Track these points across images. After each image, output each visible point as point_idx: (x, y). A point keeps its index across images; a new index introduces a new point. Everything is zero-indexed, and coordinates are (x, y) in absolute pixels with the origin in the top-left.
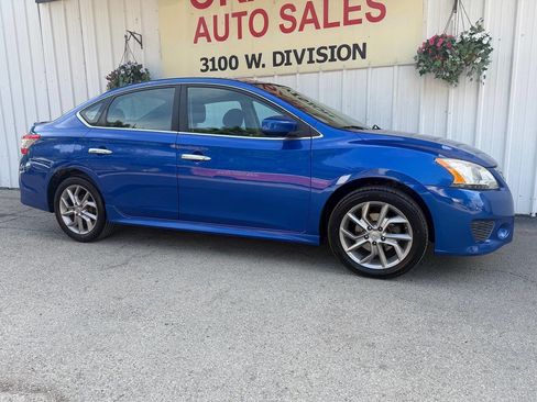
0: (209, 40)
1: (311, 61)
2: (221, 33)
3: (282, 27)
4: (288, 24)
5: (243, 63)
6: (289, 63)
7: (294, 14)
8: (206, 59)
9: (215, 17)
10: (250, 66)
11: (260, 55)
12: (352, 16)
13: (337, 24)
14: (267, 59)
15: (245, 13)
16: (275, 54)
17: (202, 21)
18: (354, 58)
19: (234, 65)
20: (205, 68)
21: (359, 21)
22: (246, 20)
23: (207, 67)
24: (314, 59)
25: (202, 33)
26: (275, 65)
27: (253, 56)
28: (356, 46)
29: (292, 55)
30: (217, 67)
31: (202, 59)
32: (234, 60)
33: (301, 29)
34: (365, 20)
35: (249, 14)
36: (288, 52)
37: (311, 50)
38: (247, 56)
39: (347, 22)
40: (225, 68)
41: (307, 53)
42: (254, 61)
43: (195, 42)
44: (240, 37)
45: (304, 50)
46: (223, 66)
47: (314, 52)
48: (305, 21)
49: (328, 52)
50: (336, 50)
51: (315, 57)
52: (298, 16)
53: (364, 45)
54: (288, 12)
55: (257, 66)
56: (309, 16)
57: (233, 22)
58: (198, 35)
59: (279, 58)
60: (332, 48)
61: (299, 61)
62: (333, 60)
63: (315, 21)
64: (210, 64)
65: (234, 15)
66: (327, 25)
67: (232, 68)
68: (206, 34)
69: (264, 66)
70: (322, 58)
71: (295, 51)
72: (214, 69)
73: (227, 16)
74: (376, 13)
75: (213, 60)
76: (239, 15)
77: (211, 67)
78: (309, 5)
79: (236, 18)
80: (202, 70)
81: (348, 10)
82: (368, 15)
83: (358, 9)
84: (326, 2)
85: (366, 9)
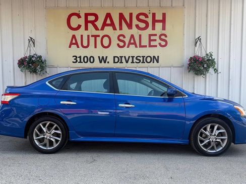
0: (78, 47)
1: (133, 62)
2: (85, 44)
3: (118, 45)
4: (121, 44)
5: (97, 60)
6: (121, 62)
7: (124, 39)
8: (76, 57)
9: (82, 36)
10: (101, 62)
11: (107, 57)
12: (153, 43)
13: (146, 46)
14: (110, 59)
15: (99, 36)
16: (114, 57)
17: (74, 37)
18: (153, 62)
19: (92, 61)
20: (75, 61)
21: (156, 46)
22: (99, 39)
23: (77, 61)
24: (134, 61)
25: (73, 42)
26: (114, 62)
27: (103, 57)
28: (154, 57)
29: (123, 58)
30: (82, 61)
31: (73, 57)
32: (92, 59)
33: (128, 47)
34: (158, 46)
35: (101, 37)
36: (121, 57)
37: (133, 57)
38: (99, 57)
39: (150, 46)
40: (87, 62)
41: (131, 58)
42: (103, 60)
43: (70, 47)
44: (96, 47)
45: (129, 57)
47: (135, 58)
48: (130, 43)
49: (141, 59)
50: (145, 58)
51: (135, 60)
52: (127, 40)
53: (158, 57)
54: (121, 38)
55: (105, 62)
56: (132, 41)
57: (92, 40)
58: (71, 44)
59: (116, 60)
60: (143, 57)
61: (127, 62)
62: (143, 62)
63: (135, 43)
64: (78, 59)
65: (92, 36)
66: (141, 46)
67: (90, 62)
68: (76, 43)
69: (108, 62)
70: (138, 61)
71: (125, 57)
72: (80, 62)
73: (88, 36)
74: (163, 43)
75: (80, 57)
76: (96, 37)
77: (79, 61)
78: (132, 36)
79: (94, 38)
80: (73, 62)
81: (150, 40)
82: (160, 44)
83: (155, 40)
84: (140, 36)
85: (159, 41)
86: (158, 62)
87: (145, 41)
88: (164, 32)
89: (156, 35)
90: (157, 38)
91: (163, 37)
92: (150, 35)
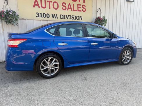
0: (39, 7)
1: (70, 19)
2: (44, 6)
3: (62, 8)
4: (64, 8)
5: (51, 16)
6: (65, 18)
7: (66, 5)
8: (38, 13)
9: (41, 1)
10: (53, 18)
11: (56, 15)
12: (79, 9)
13: (76, 11)
14: (58, 16)
15: (51, 2)
16: (61, 15)
17: (36, 0)
18: (80, 20)
20: (38, 16)
21: (81, 11)
22: (51, 4)
23: (39, 16)
25: (36, 4)
26: (61, 18)
27: (54, 15)
28: (80, 17)
29: (65, 16)
30: (42, 16)
31: (36, 13)
32: (48, 15)
33: (68, 10)
35: (53, 2)
36: (64, 15)
37: (70, 16)
38: (52, 14)
39: (78, 11)
41: (69, 16)
42: (54, 16)
43: (34, 7)
44: (50, 8)
45: (68, 16)
46: (44, 16)
47: (71, 17)
48: (68, 8)
49: (74, 17)
51: (71, 18)
52: (67, 6)
53: (82, 17)
54: (64, 4)
55: (56, 18)
56: (70, 7)
57: (47, 4)
58: (34, 5)
59: (62, 17)
60: (75, 16)
61: (67, 18)
62: (75, 19)
63: (71, 8)
64: (40, 15)
65: (47, 1)
66: (74, 10)
67: (47, 17)
68: (38, 5)
69: (57, 18)
70: (73, 18)
71: (66, 15)
73: (45, 1)
74: (84, 10)
75: (41, 14)
77: (40, 16)
78: (69, 4)
79: (48, 3)
81: (78, 8)
83: (80, 8)
84: (73, 4)
85: (82, 8)
86: (82, 20)
87: (76, 8)
88: (84, 4)
89: (80, 5)
90: (81, 6)
91: (84, 7)
92: (78, 5)
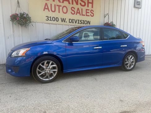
0: (49, 11)
1: (78, 23)
2: (53, 10)
3: (71, 12)
4: (73, 12)
5: (60, 20)
6: (73, 23)
8: (48, 17)
9: (51, 5)
10: (62, 21)
11: (65, 19)
13: (84, 15)
15: (61, 6)
16: (69, 19)
17: (46, 4)
18: (88, 24)
19: (57, 20)
20: (47, 19)
21: (89, 16)
22: (61, 8)
25: (46, 7)
26: (69, 22)
27: (63, 19)
28: (88, 21)
29: (74, 20)
30: (52, 20)
31: (46, 16)
34: (90, 16)
37: (79, 20)
38: (61, 18)
39: (87, 15)
40: (54, 21)
41: (78, 21)
43: (44, 10)
44: (59, 12)
47: (79, 21)
48: (77, 13)
49: (82, 22)
51: (80, 22)
52: (76, 10)
53: (90, 21)
54: (73, 9)
55: (64, 22)
57: (57, 8)
58: (45, 9)
60: (83, 21)
61: (76, 23)
62: (83, 24)
63: (79, 13)
64: (49, 18)
65: (57, 5)
66: (82, 15)
68: (48, 9)
69: (66, 22)
70: (81, 23)
72: (51, 20)
73: (55, 5)
74: (92, 15)
76: (59, 6)
78: (78, 9)
80: (46, 20)
81: (87, 12)
82: (91, 15)
84: (82, 9)
85: (90, 13)
86: (90, 24)
87: (84, 13)
88: (92, 9)
89: (89, 10)
91: (92, 11)
92: (87, 10)
